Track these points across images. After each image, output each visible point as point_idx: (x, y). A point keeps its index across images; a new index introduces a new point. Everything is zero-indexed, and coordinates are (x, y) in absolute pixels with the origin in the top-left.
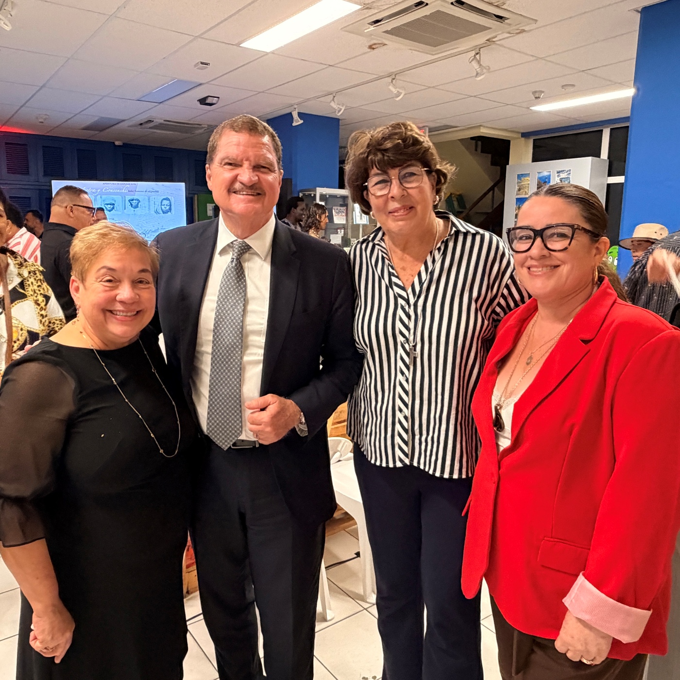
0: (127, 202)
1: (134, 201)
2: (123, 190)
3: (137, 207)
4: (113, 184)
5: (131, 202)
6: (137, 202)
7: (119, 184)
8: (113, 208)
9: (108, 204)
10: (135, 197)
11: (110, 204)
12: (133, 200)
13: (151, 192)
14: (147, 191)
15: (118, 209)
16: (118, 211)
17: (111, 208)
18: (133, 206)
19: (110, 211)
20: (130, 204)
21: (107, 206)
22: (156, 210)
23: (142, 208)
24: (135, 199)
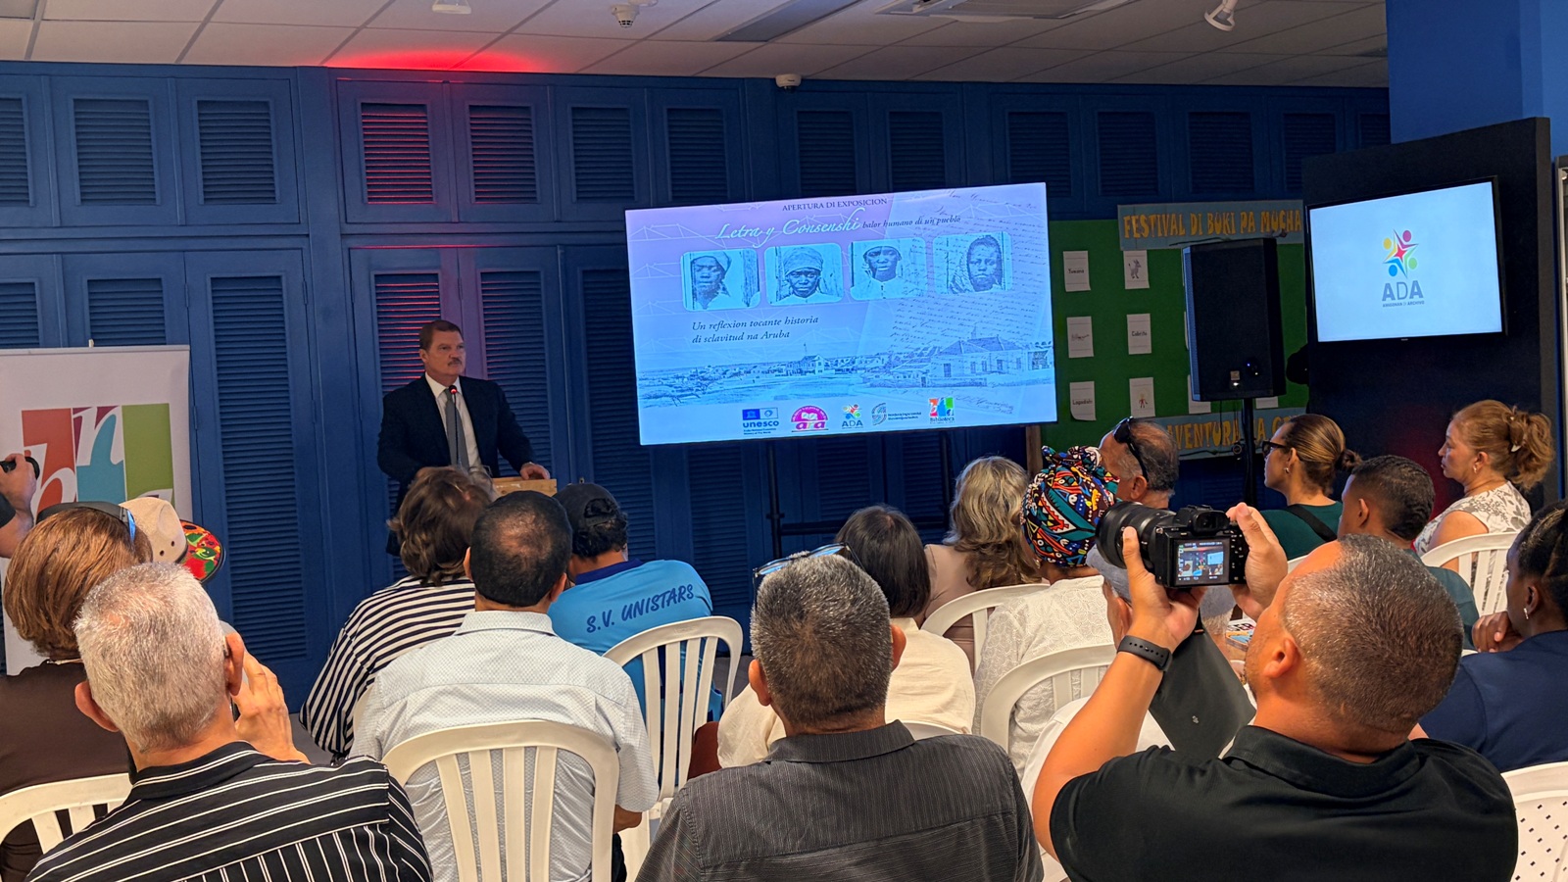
0: (859, 261)
5: (874, 260)
6: (891, 258)
7: (833, 205)
9: (800, 273)
10: (885, 243)
11: (806, 273)
12: (878, 253)
13: (936, 221)
14: (924, 222)
15: (829, 287)
16: (830, 292)
17: (809, 285)
18: (877, 273)
19: (804, 295)
20: (868, 266)
21: (794, 280)
22: (953, 281)
23: (908, 278)
24: (883, 249)
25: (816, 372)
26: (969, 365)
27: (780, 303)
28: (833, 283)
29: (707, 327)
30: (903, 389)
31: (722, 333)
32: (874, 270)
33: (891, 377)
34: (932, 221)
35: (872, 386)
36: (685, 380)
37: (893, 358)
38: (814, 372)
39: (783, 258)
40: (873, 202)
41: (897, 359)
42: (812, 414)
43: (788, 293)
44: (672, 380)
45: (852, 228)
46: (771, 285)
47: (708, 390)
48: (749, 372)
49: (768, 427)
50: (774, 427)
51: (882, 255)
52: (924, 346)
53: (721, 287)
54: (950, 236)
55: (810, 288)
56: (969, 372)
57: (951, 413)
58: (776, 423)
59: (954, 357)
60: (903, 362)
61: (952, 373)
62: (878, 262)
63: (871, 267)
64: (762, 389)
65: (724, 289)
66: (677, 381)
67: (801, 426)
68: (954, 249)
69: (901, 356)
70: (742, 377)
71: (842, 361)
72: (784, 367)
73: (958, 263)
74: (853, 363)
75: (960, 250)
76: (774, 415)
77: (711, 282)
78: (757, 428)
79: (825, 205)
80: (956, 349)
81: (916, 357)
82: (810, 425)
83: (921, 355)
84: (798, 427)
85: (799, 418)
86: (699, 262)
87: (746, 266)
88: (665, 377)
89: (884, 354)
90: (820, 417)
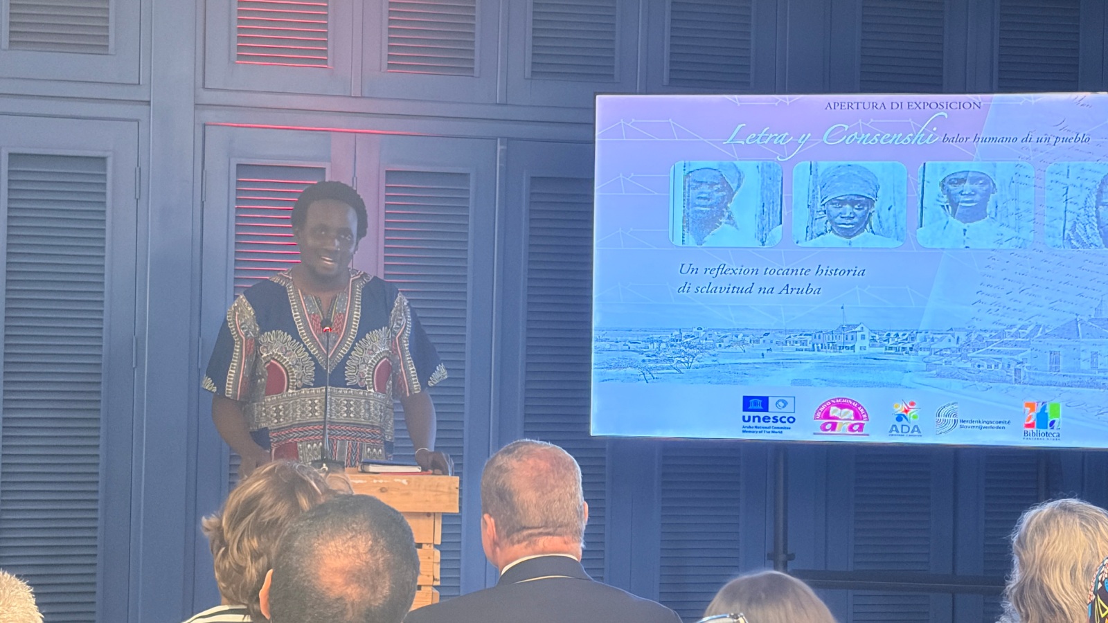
0: (933, 191)
1: (967, 187)
2: (920, 135)
3: (976, 213)
4: (874, 105)
5: (955, 190)
6: (982, 189)
7: (900, 105)
8: (865, 220)
9: (843, 203)
10: (973, 166)
11: (852, 203)
12: (962, 181)
13: (1053, 140)
14: (1034, 139)
15: (885, 225)
16: (886, 234)
17: (856, 220)
18: (959, 210)
19: (848, 234)
20: (945, 199)
21: (834, 211)
22: (1073, 229)
23: (1004, 221)
24: (970, 175)
25: (857, 348)
26: (1089, 355)
27: (811, 243)
28: (891, 221)
29: (702, 270)
30: (985, 385)
31: (722, 280)
32: (954, 204)
33: (969, 365)
34: (1048, 140)
35: (938, 375)
36: (663, 345)
37: (974, 336)
38: (853, 347)
39: (820, 179)
40: (961, 105)
41: (980, 338)
42: (846, 410)
43: (823, 230)
44: (643, 344)
45: (927, 141)
46: (799, 218)
47: (696, 363)
48: (758, 341)
49: (779, 424)
50: (787, 424)
51: (967, 184)
52: (1022, 323)
53: (727, 214)
54: (1072, 164)
55: (857, 224)
56: (1085, 366)
57: (1055, 424)
58: (792, 420)
59: (1065, 342)
60: (989, 344)
61: (1061, 367)
62: (961, 193)
63: (951, 201)
64: (775, 367)
65: (729, 217)
66: (651, 346)
67: (829, 426)
68: (1078, 183)
69: (987, 335)
70: (746, 348)
71: (897, 335)
72: (809, 338)
73: (1081, 202)
74: (913, 339)
75: (1087, 184)
76: (789, 408)
77: (711, 206)
78: (762, 424)
79: (888, 106)
80: (1069, 331)
81: (1008, 339)
82: (843, 426)
83: (1017, 335)
84: (823, 428)
85: (826, 415)
86: (697, 176)
87: (764, 187)
88: (635, 339)
89: (959, 330)
90: (857, 416)
